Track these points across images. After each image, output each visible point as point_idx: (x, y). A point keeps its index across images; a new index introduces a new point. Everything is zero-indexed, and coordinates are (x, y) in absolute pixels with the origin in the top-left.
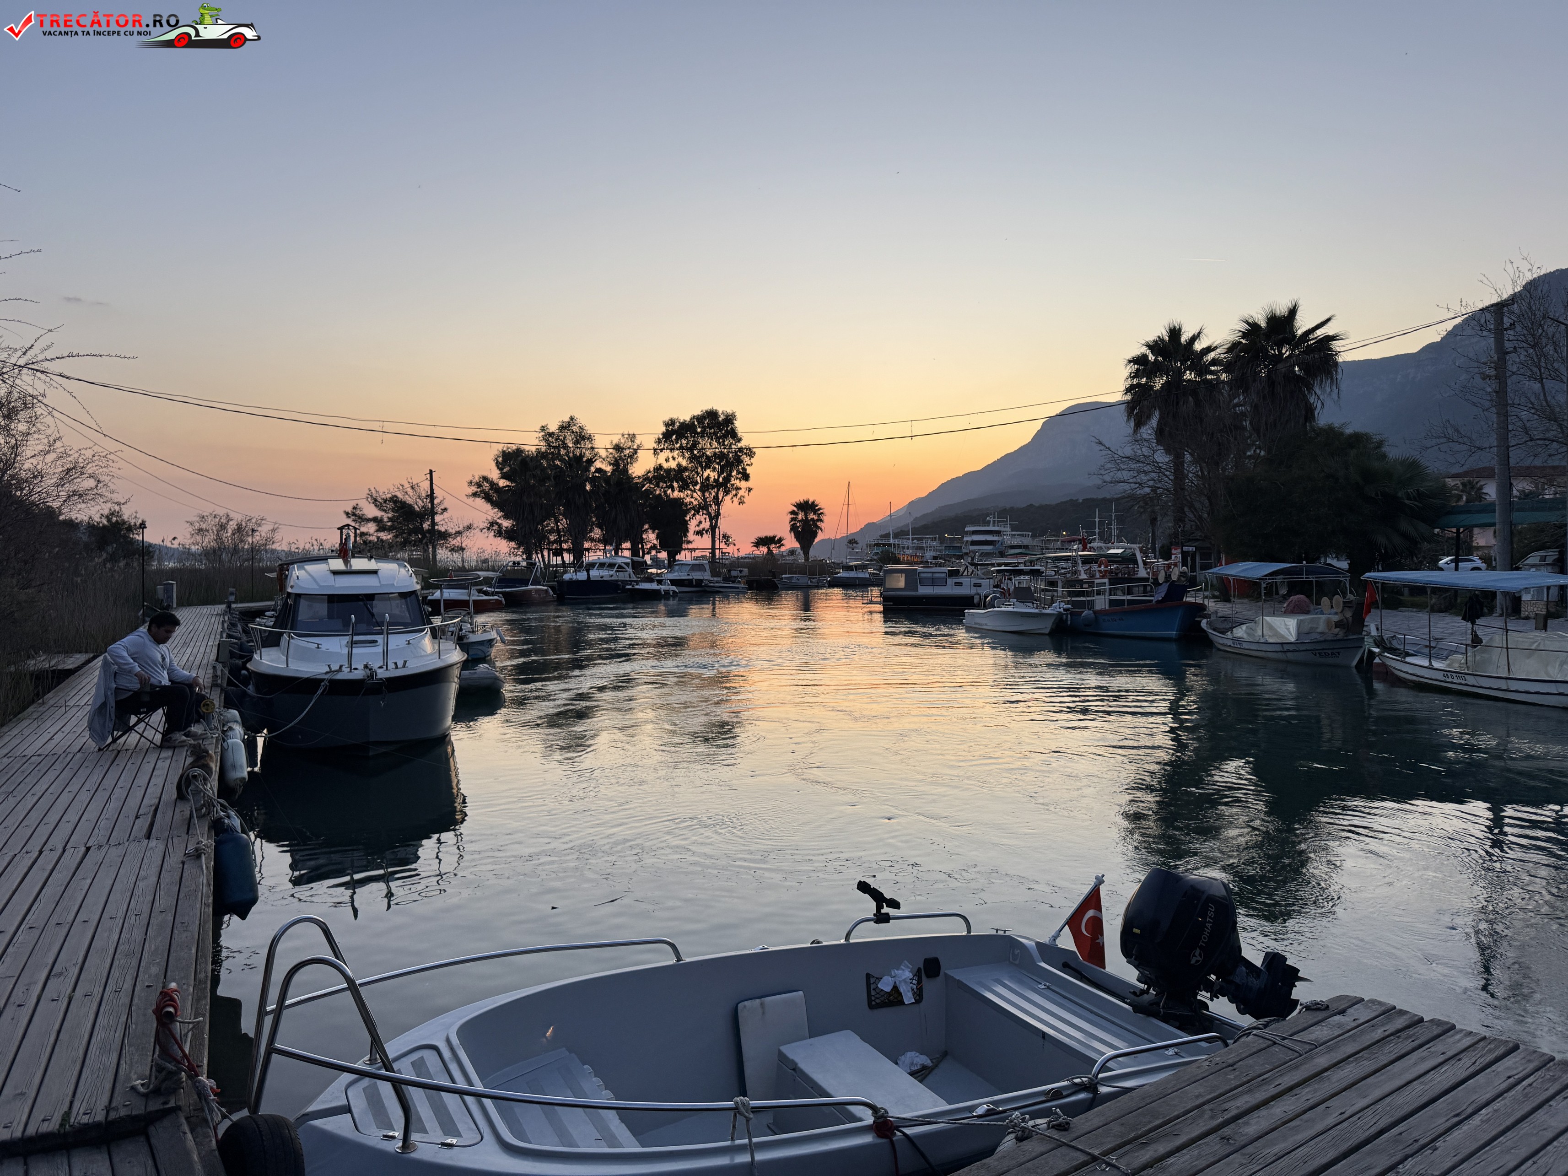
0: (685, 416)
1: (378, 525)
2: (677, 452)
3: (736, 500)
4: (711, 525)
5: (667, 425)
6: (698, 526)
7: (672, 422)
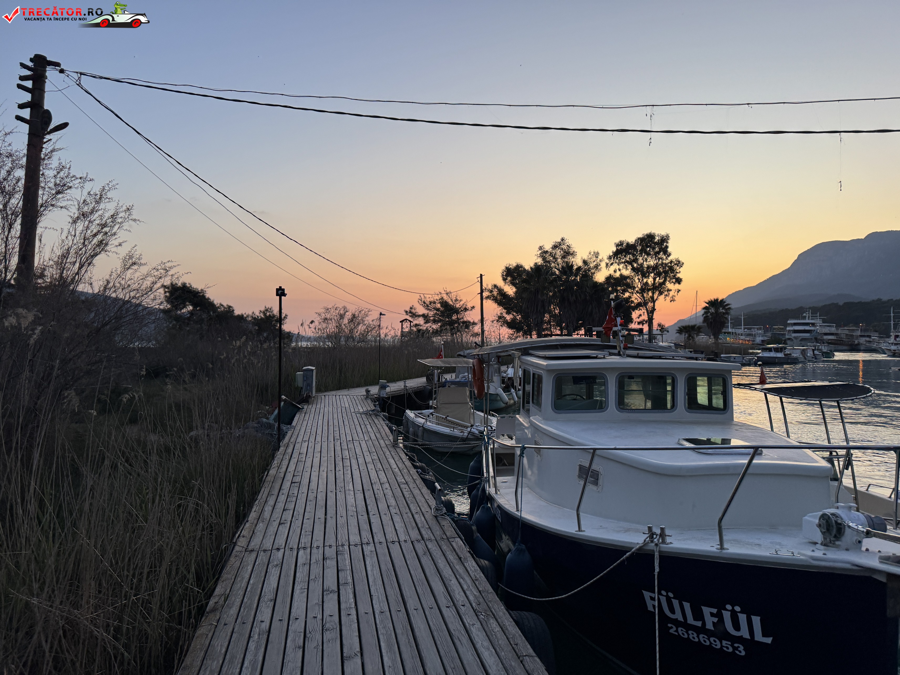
0: (631, 240)
1: (424, 320)
2: (622, 265)
3: (668, 299)
4: (648, 317)
5: (617, 245)
6: (638, 318)
7: (621, 244)
